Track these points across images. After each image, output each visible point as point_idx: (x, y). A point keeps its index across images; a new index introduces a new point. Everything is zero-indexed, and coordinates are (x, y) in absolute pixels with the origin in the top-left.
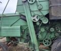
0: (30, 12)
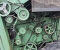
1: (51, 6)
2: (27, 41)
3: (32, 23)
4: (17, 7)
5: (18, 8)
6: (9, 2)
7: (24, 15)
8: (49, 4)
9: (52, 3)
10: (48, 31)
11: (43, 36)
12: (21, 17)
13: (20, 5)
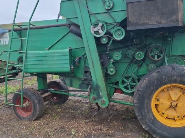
0: (90, 15)
1: (144, 24)
2: (122, 75)
3: (131, 47)
4: (112, 26)
5: (113, 28)
6: (105, 22)
7: (119, 35)
8: (142, 22)
9: (145, 21)
10: (153, 57)
11: (147, 65)
12: (116, 37)
13: (115, 24)
